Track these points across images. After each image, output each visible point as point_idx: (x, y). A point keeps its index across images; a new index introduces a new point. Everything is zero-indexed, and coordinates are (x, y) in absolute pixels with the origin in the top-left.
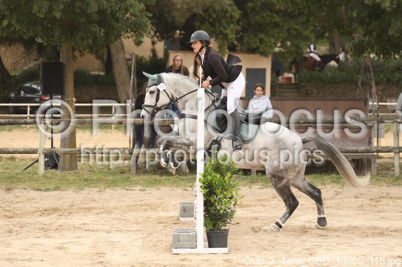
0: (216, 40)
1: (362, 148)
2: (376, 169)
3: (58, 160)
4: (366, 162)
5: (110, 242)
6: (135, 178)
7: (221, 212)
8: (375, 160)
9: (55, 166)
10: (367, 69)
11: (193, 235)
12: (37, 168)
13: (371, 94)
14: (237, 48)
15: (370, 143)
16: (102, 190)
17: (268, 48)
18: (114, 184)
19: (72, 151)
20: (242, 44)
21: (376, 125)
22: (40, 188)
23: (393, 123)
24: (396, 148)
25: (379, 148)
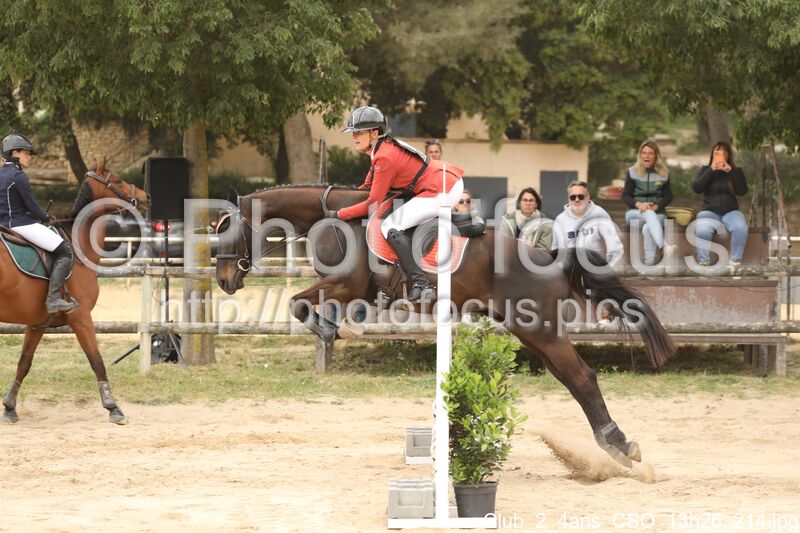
0: (483, 118)
1: (759, 324)
2: (784, 365)
3: (179, 345)
4: (766, 351)
5: (270, 505)
6: (323, 380)
7: (484, 448)
8: (783, 347)
9: (173, 357)
10: (767, 173)
11: (428, 492)
12: (138, 362)
13: (775, 220)
14: (523, 132)
15: (773, 313)
16: (260, 403)
17: (582, 133)
18: (282, 391)
20: (533, 126)
21: (785, 279)
22: (142, 399)
25: (791, 324)
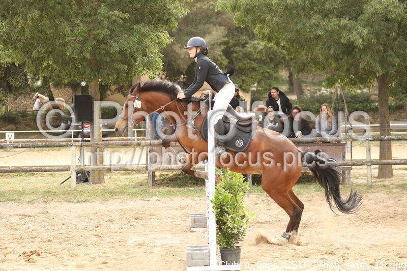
3: (89, 176)
6: (151, 191)
8: (349, 172)
9: (86, 180)
12: (71, 183)
15: (344, 157)
16: (124, 201)
22: (72, 201)
23: (365, 141)
24: (368, 162)
25: (354, 162)
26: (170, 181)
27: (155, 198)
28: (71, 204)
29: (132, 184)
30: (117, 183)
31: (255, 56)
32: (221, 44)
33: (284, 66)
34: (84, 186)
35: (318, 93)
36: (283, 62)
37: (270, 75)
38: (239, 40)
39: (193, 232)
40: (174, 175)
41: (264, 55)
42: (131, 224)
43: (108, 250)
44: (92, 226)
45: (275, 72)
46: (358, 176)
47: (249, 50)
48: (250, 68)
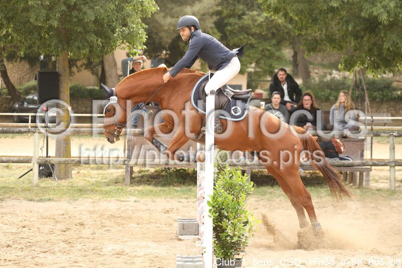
4: (358, 175)
6: (129, 189)
8: (368, 173)
9: (50, 175)
12: (32, 177)
15: (362, 156)
18: (108, 195)
19: (66, 161)
22: (33, 199)
23: (388, 137)
24: (392, 162)
25: (375, 161)
26: (151, 178)
27: (133, 199)
28: (32, 203)
29: (105, 180)
30: (86, 179)
31: (253, 30)
32: (213, 14)
33: (288, 43)
34: (48, 182)
35: (329, 78)
36: (288, 38)
37: (271, 54)
38: (234, 10)
39: (180, 240)
40: (156, 171)
41: (264, 29)
42: (106, 229)
43: (80, 259)
44: (59, 230)
45: (277, 51)
46: (377, 178)
47: (246, 22)
48: (247, 44)
